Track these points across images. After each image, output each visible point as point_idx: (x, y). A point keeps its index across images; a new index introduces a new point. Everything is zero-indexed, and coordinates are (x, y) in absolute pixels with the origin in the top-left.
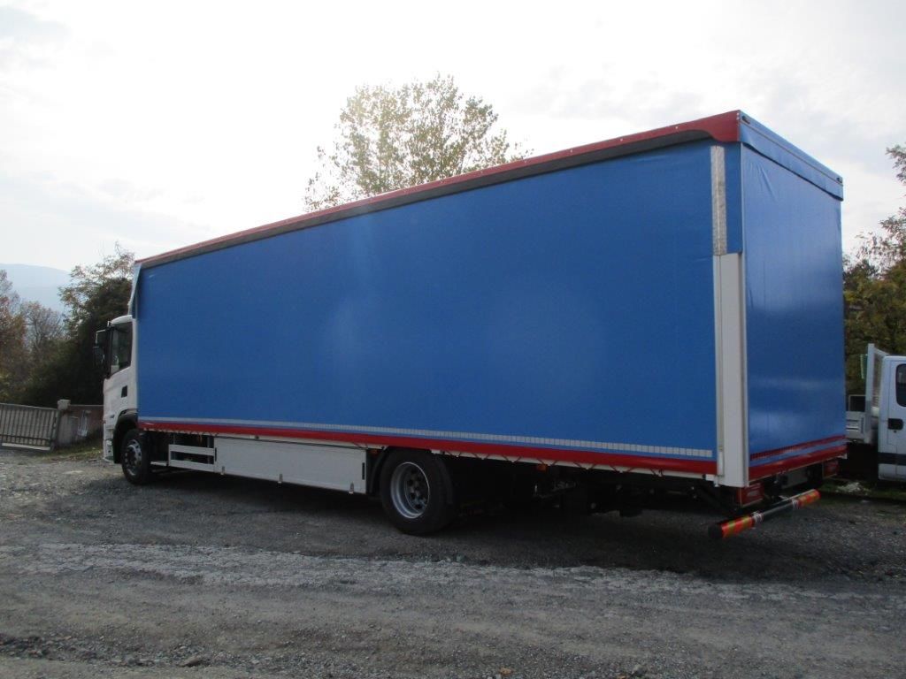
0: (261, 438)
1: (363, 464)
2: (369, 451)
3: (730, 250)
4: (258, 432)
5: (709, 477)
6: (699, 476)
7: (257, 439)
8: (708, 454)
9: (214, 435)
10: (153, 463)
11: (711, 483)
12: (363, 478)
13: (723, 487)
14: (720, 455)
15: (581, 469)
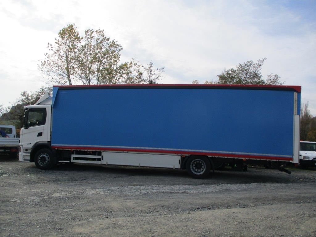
0: (129, 152)
1: (179, 160)
2: (181, 156)
3: (298, 114)
4: (128, 151)
5: (291, 161)
6: (288, 161)
7: (128, 153)
8: (291, 156)
9: (101, 151)
10: (59, 161)
11: (291, 162)
12: (179, 164)
13: (293, 163)
14: (293, 156)
15: (257, 160)
